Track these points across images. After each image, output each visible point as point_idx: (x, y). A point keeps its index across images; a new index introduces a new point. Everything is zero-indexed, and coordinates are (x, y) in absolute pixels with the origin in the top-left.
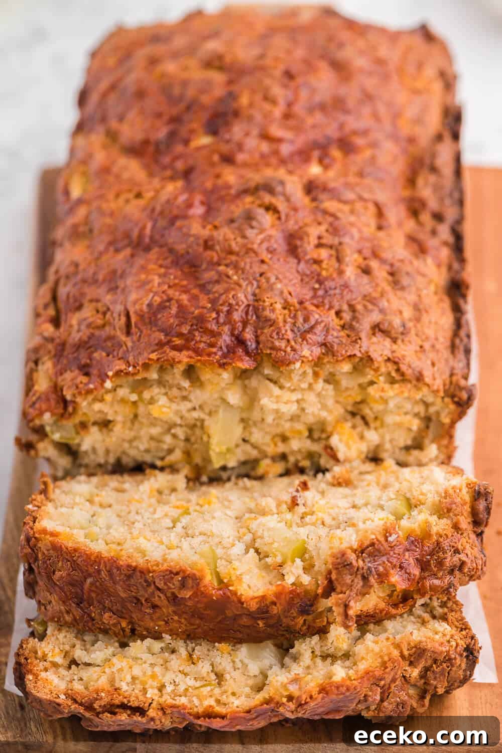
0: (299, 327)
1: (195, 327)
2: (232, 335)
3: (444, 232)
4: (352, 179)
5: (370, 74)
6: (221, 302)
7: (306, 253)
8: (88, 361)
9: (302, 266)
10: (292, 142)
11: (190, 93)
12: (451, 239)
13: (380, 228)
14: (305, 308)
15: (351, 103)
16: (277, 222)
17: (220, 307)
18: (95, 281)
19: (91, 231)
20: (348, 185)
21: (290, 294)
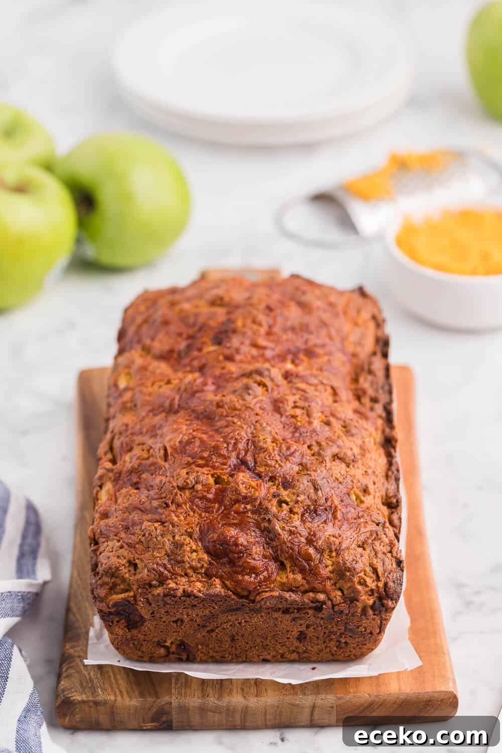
0: (283, 453)
1: (212, 453)
2: (238, 458)
3: (379, 409)
4: (315, 372)
5: (325, 311)
6: (230, 437)
7: (286, 411)
8: (138, 480)
9: (283, 419)
10: (273, 349)
11: (201, 320)
12: (384, 415)
13: (335, 401)
14: (287, 442)
15: (312, 327)
16: (266, 393)
17: (230, 441)
18: (141, 433)
19: (135, 406)
20: (312, 375)
21: (277, 433)
